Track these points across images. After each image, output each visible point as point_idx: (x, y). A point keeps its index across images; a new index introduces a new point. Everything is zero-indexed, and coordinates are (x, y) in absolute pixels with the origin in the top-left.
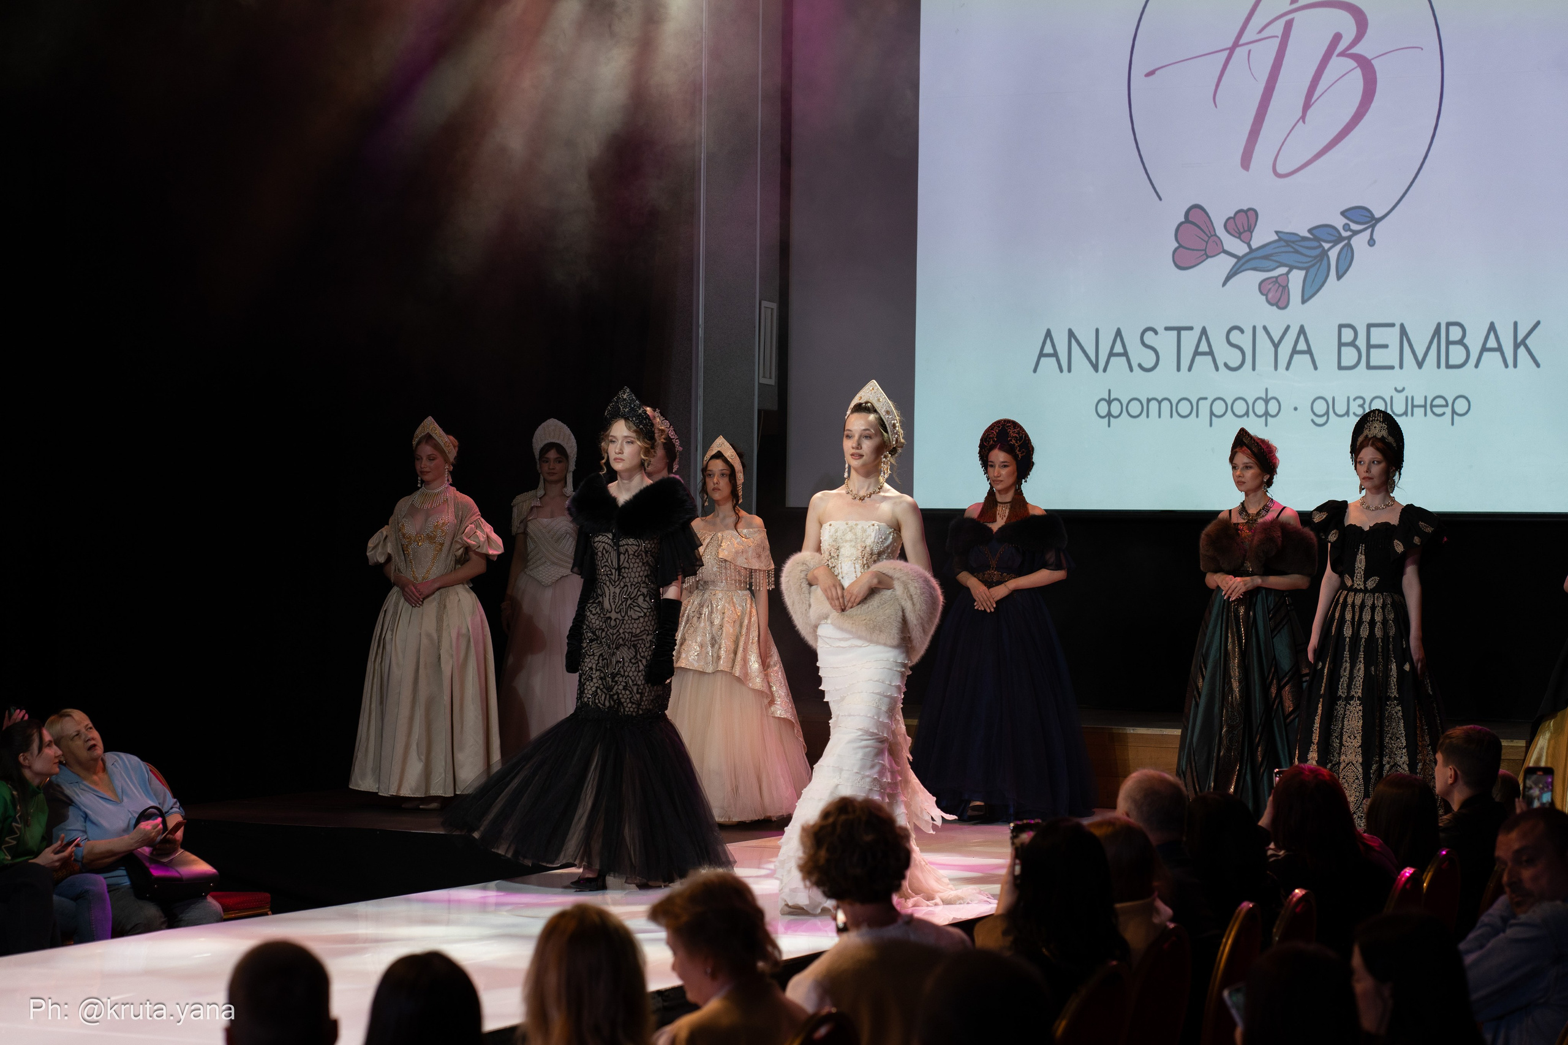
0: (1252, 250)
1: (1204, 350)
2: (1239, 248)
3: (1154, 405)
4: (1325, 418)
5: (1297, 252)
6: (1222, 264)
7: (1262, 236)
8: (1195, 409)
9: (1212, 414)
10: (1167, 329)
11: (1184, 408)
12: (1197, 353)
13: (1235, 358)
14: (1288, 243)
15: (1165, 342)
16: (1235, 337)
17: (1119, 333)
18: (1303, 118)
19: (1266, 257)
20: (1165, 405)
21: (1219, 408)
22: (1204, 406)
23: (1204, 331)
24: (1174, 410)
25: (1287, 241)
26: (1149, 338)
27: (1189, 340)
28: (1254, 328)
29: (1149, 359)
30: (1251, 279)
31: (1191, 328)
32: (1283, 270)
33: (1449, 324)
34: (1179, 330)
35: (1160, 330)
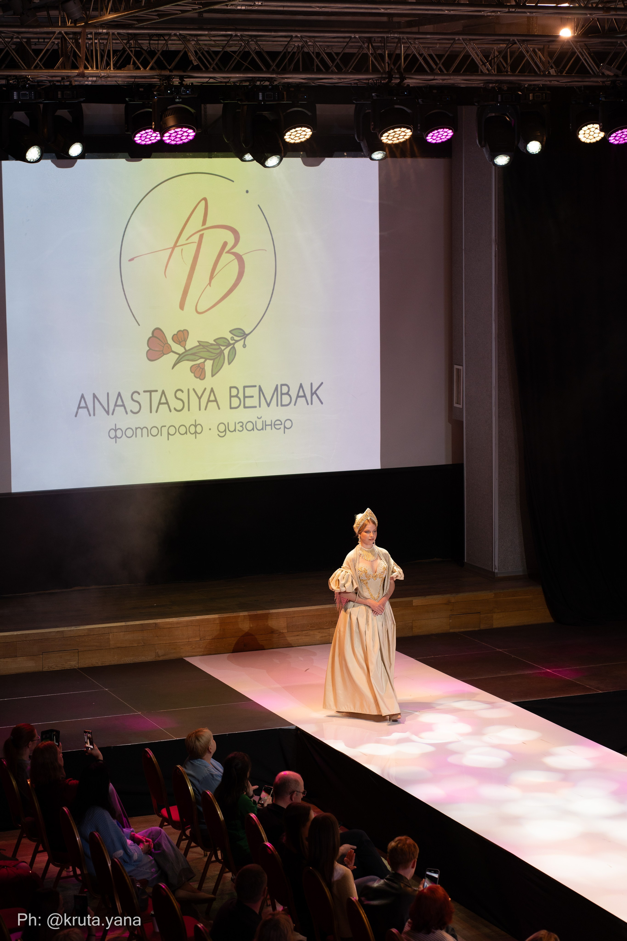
0: (186, 351)
1: (164, 401)
2: (180, 349)
3: (139, 431)
4: (224, 433)
5: (208, 351)
6: (172, 358)
7: (191, 343)
8: (159, 432)
9: (169, 434)
10: (145, 392)
11: (154, 431)
12: (160, 403)
13: (179, 406)
14: (204, 347)
15: (144, 398)
16: (179, 394)
17: (119, 394)
18: (210, 284)
19: (193, 354)
20: (145, 430)
21: (172, 430)
22: (165, 430)
23: (163, 392)
24: (149, 433)
25: (202, 345)
26: (136, 396)
27: (156, 397)
28: (188, 390)
29: (136, 408)
30: (186, 365)
31: (156, 391)
32: (202, 360)
33: (282, 385)
34: (151, 392)
35: (141, 392)
